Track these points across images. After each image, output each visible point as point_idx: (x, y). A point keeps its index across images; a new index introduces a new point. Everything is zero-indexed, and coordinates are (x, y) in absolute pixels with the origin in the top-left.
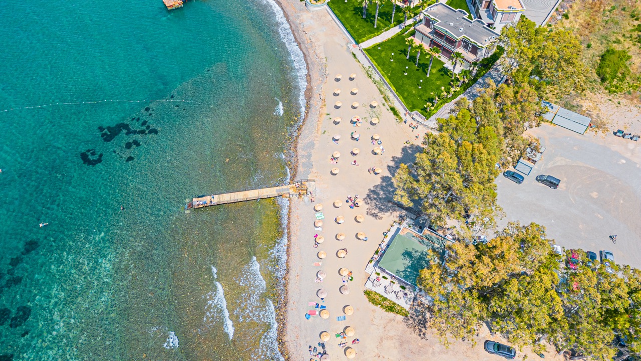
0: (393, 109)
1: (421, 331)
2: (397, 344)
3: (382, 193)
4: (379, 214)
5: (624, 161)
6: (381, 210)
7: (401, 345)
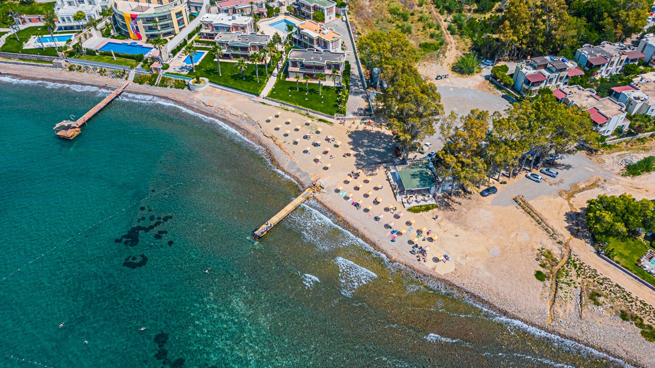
0: (320, 120)
1: (450, 208)
2: (447, 221)
3: (362, 162)
4: (373, 173)
5: (452, 89)
6: (372, 170)
7: (449, 220)
